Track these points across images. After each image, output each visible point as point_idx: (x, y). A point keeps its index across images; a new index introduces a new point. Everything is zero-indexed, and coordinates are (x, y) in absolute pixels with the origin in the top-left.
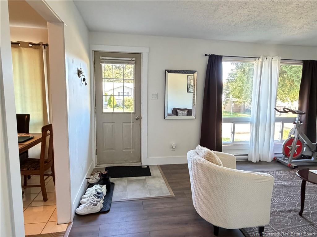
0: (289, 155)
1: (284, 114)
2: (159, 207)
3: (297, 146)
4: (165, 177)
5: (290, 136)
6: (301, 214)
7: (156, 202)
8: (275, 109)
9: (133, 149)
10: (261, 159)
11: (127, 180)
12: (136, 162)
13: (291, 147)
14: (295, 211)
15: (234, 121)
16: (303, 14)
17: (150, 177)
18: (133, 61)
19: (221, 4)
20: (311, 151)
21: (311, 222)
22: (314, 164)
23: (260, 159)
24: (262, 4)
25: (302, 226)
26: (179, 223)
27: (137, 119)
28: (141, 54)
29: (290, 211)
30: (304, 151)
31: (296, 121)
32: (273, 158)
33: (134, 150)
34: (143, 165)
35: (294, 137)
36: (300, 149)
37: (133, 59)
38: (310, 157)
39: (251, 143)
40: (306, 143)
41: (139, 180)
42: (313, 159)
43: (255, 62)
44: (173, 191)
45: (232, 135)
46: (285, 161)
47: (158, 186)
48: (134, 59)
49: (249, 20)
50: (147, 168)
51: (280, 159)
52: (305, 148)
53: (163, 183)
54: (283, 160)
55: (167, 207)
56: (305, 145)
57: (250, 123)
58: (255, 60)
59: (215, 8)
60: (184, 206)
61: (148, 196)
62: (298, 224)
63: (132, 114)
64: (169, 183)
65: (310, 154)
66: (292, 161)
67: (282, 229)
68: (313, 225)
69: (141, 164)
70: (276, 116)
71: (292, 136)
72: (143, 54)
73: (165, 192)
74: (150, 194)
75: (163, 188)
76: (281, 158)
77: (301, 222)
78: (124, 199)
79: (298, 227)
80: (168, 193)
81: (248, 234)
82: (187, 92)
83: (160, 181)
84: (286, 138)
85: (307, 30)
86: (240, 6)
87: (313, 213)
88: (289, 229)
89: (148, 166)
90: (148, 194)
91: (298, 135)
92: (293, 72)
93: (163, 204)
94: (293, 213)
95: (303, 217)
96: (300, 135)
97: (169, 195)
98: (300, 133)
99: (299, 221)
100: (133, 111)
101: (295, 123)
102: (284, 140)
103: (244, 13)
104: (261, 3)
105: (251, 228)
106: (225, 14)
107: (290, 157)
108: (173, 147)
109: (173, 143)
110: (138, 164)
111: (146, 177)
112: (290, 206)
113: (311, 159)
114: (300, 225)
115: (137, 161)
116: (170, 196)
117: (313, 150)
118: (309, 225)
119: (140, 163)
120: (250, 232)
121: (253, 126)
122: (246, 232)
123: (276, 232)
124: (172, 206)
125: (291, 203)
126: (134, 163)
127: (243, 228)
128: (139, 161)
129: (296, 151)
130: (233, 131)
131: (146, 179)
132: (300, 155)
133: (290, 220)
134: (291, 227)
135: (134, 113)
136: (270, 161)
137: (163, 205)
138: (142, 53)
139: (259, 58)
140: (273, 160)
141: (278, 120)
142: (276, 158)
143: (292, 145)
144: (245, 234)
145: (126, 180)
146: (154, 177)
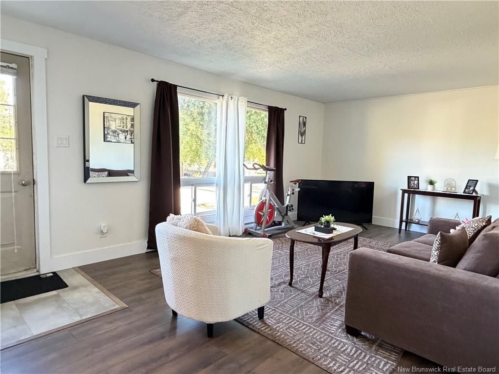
0: (261, 224)
1: (254, 171)
2: (107, 330)
3: (269, 210)
4: (96, 283)
5: (261, 199)
6: (290, 284)
7: (97, 324)
8: (244, 165)
9: (17, 245)
10: (231, 232)
11: (16, 305)
12: (25, 270)
13: (263, 212)
14: (284, 283)
15: (194, 184)
16: (278, 48)
17: (65, 289)
18: (12, 68)
19: (191, 7)
20: (281, 215)
21: (302, 290)
22: (284, 230)
23: (229, 233)
24: (241, 24)
25: (296, 296)
26: (151, 341)
27: (24, 185)
28: (28, 58)
29: (279, 284)
30: (275, 216)
31: (267, 180)
32: (244, 230)
33: (19, 247)
34: (41, 273)
35: (266, 200)
36: (271, 215)
37: (10, 65)
38: (280, 223)
39: (219, 213)
40: (277, 206)
41: (45, 299)
42: (283, 225)
43: (218, 100)
44: (121, 300)
45: (193, 203)
46: (258, 232)
47: (90, 299)
48: (14, 66)
49: (220, 41)
50: (52, 276)
51: (252, 230)
52: (276, 212)
53: (98, 293)
54: (255, 230)
55: (121, 325)
56: (276, 209)
57: (215, 184)
58: (218, 98)
59: (181, 11)
60: (149, 315)
61: (77, 319)
62: (291, 295)
63: (14, 174)
64: (108, 290)
65: (280, 220)
66: (266, 230)
67: (278, 305)
68: (304, 291)
69: (38, 271)
70: (245, 176)
71: (264, 198)
72: (35, 58)
73: (107, 305)
74: (81, 316)
75: (101, 299)
76: (252, 228)
77: (294, 293)
78: (24, 337)
79: (292, 298)
80: (114, 305)
81: (247, 322)
82: (104, 141)
83: (90, 291)
84: (256, 203)
85: (277, 68)
86: (215, 18)
87: (300, 280)
88: (285, 303)
89: (54, 273)
90: (76, 316)
91: (270, 197)
92: (252, 121)
93: (111, 323)
94: (283, 286)
95: (293, 287)
96: (271, 198)
97: (117, 306)
98: (271, 195)
99: (291, 292)
100: (15, 170)
101: (265, 183)
102: (255, 206)
103: (217, 29)
104: (240, 22)
105: (247, 314)
106: (192, 23)
107: (263, 226)
108: (102, 231)
109: (103, 225)
110: (32, 273)
111: (59, 290)
112: (278, 279)
113: (281, 225)
114: (294, 296)
115: (28, 268)
116: (119, 309)
117: (283, 215)
118: (301, 293)
119: (35, 270)
120: (248, 319)
121: (220, 189)
122: (245, 321)
123: (274, 310)
124: (129, 322)
125: (278, 276)
126: (21, 271)
127: (239, 318)
128: (32, 267)
129: (268, 217)
130: (193, 197)
131: (60, 294)
132: (271, 221)
133: (283, 294)
134: (286, 300)
135: (17, 174)
136: (241, 234)
137: (111, 325)
138: (31, 57)
139: (223, 96)
140: (243, 233)
141: (247, 180)
142: (247, 229)
143: (264, 211)
144: (244, 323)
145: (14, 306)
146: (75, 288)
